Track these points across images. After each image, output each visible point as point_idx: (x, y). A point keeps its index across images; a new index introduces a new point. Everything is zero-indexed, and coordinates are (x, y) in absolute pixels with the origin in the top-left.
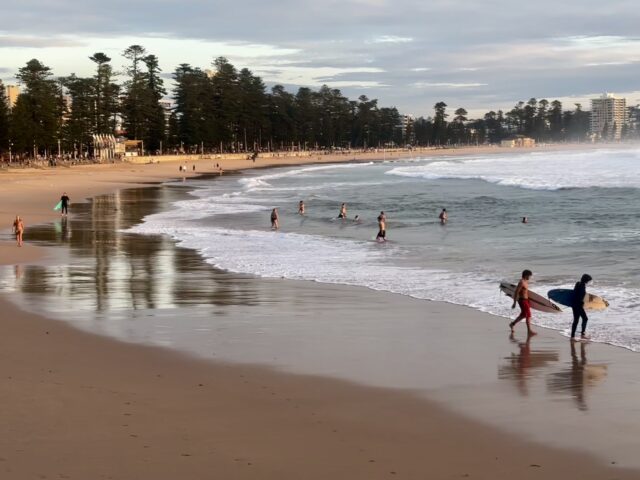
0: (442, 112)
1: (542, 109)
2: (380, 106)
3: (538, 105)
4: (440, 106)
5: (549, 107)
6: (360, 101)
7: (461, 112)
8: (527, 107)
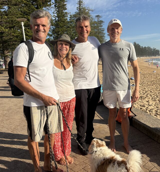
2: (156, 49)
6: (153, 49)
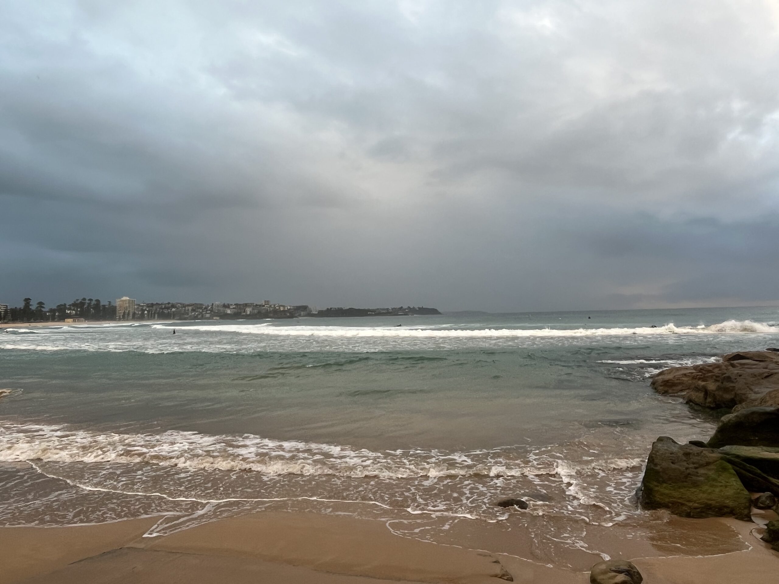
0: (28, 303)
1: (89, 304)
3: (87, 301)
4: (27, 300)
5: (93, 302)
7: (41, 304)
8: (81, 302)
